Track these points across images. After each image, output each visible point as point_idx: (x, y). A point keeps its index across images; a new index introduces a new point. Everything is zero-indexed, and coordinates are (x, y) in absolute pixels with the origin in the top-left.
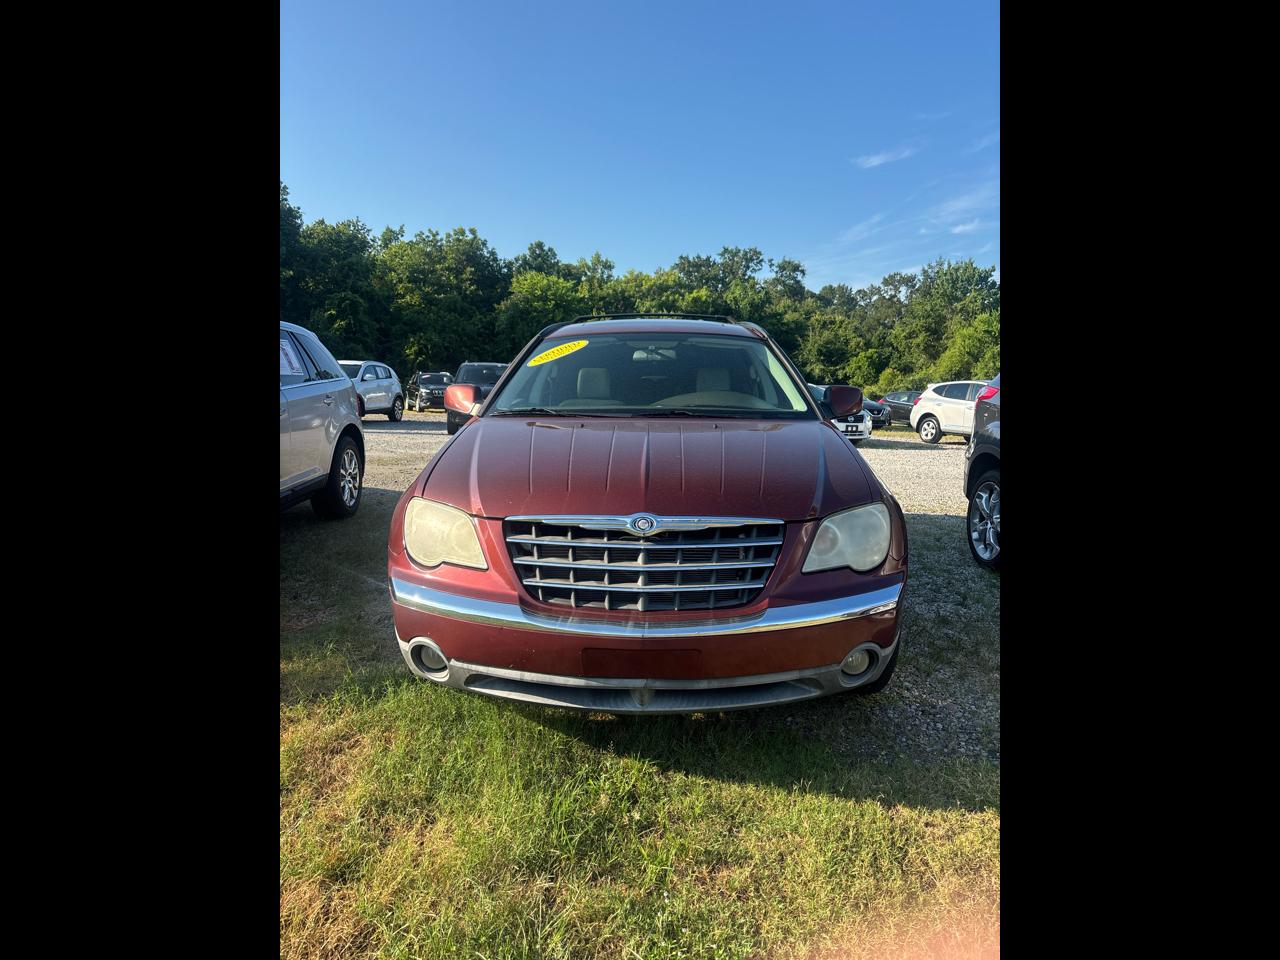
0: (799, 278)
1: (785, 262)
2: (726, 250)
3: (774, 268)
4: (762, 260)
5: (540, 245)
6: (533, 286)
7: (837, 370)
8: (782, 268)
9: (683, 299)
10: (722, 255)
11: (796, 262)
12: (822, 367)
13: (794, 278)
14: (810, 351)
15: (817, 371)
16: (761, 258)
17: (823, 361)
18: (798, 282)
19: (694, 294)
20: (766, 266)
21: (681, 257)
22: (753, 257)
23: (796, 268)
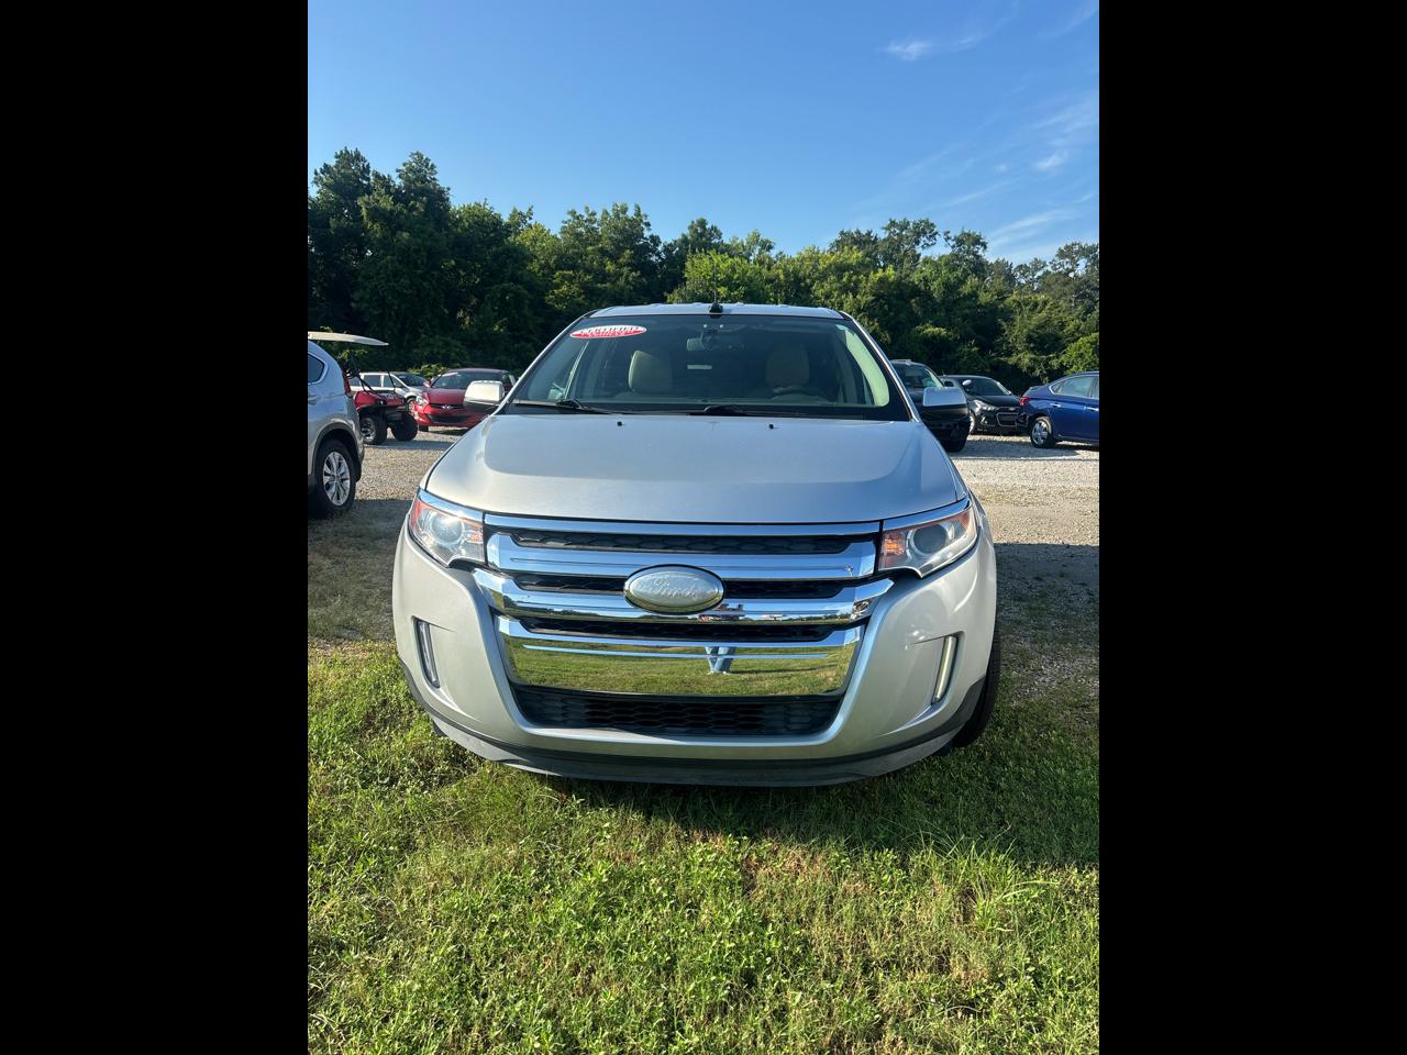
0: (980, 253)
1: (964, 234)
2: (893, 223)
3: (950, 241)
4: (936, 233)
5: (702, 223)
6: (716, 269)
7: (1050, 359)
8: (960, 242)
9: (867, 280)
10: (887, 229)
11: (978, 234)
12: (1033, 356)
13: (975, 254)
14: (1016, 337)
15: (1026, 360)
16: (935, 230)
17: (1032, 349)
18: (978, 257)
19: (880, 274)
20: (940, 239)
21: (842, 233)
22: (925, 230)
23: (977, 241)
